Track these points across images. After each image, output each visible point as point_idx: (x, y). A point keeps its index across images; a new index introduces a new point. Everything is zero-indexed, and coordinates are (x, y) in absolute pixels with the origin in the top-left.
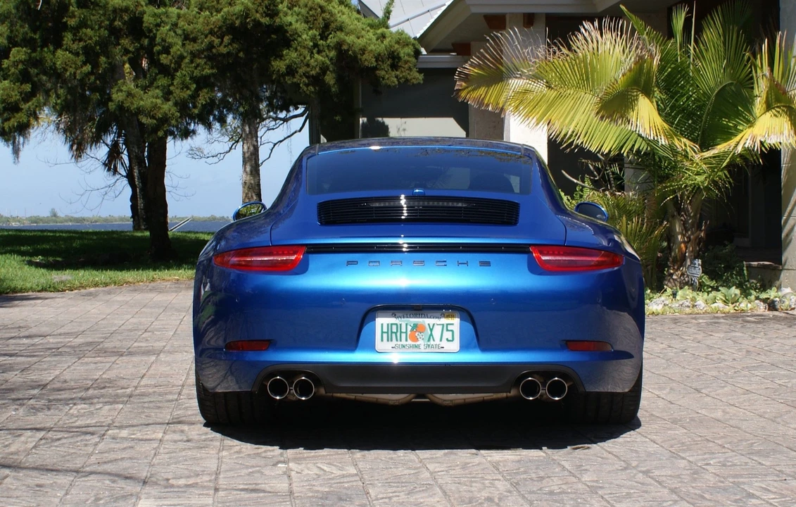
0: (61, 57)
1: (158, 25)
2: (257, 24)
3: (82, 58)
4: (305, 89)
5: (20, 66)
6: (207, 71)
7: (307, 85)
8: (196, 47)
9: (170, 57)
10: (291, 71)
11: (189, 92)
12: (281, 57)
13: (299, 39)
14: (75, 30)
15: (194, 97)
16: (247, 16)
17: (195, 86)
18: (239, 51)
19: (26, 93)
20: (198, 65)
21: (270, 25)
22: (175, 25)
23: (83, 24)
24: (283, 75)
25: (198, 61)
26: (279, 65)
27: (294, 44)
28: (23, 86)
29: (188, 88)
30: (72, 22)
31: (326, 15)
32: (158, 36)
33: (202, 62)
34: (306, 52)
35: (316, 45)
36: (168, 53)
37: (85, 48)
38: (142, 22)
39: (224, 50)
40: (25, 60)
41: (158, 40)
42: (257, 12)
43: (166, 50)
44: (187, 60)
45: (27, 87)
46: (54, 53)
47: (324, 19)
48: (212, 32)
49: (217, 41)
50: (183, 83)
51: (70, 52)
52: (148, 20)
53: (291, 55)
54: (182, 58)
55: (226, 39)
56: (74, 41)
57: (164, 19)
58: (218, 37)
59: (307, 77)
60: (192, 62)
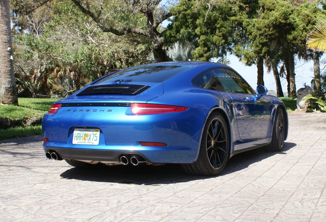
0: (215, 38)
1: (248, 25)
2: (280, 23)
3: (222, 38)
4: (300, 45)
5: (203, 42)
6: (265, 41)
7: (301, 44)
8: (261, 32)
9: (252, 36)
10: (295, 39)
11: (258, 48)
12: (291, 34)
13: (299, 27)
14: (219, 28)
15: (261, 49)
16: (276, 20)
17: (261, 46)
18: (276, 33)
19: (205, 51)
20: (262, 39)
21: (285, 23)
22: (254, 25)
23: (222, 26)
24: (292, 40)
25: (262, 37)
26: (290, 37)
27: (296, 29)
28: (205, 48)
29: (258, 47)
30: (218, 26)
31: (309, 18)
32: (248, 29)
33: (263, 37)
34: (300, 32)
35: (304, 29)
36: (251, 35)
37: (223, 34)
38: (242, 25)
39: (270, 33)
40: (205, 40)
41: (248, 31)
42: (280, 18)
43: (251, 34)
44: (258, 37)
45: (206, 49)
46: (213, 36)
47: (308, 19)
48: (266, 27)
49: (267, 30)
50: (256, 45)
51: (218, 36)
52: (244, 24)
53: (295, 33)
54: (256, 36)
55: (271, 29)
56: (219, 32)
57: (250, 23)
58: (268, 28)
59: (301, 41)
60: (260, 38)
